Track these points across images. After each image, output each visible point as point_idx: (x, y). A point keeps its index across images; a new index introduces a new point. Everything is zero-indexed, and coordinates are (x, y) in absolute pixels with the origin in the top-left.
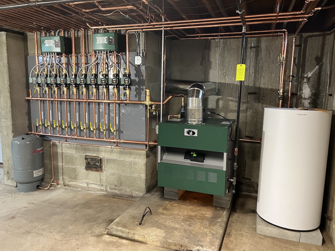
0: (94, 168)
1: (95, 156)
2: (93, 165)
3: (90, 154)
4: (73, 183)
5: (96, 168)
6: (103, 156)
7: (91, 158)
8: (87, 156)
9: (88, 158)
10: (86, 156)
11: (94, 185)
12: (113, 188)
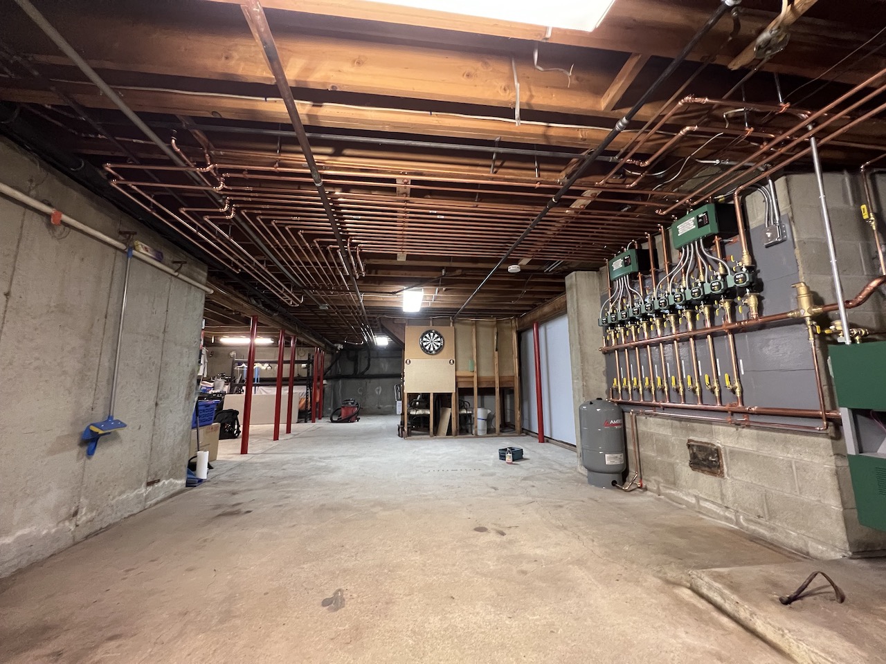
0: (705, 466)
1: (705, 443)
2: (704, 460)
3: (696, 439)
4: (673, 492)
5: (708, 467)
6: (723, 444)
7: (697, 446)
8: (693, 441)
9: (693, 445)
10: (689, 441)
11: (711, 505)
12: (752, 521)
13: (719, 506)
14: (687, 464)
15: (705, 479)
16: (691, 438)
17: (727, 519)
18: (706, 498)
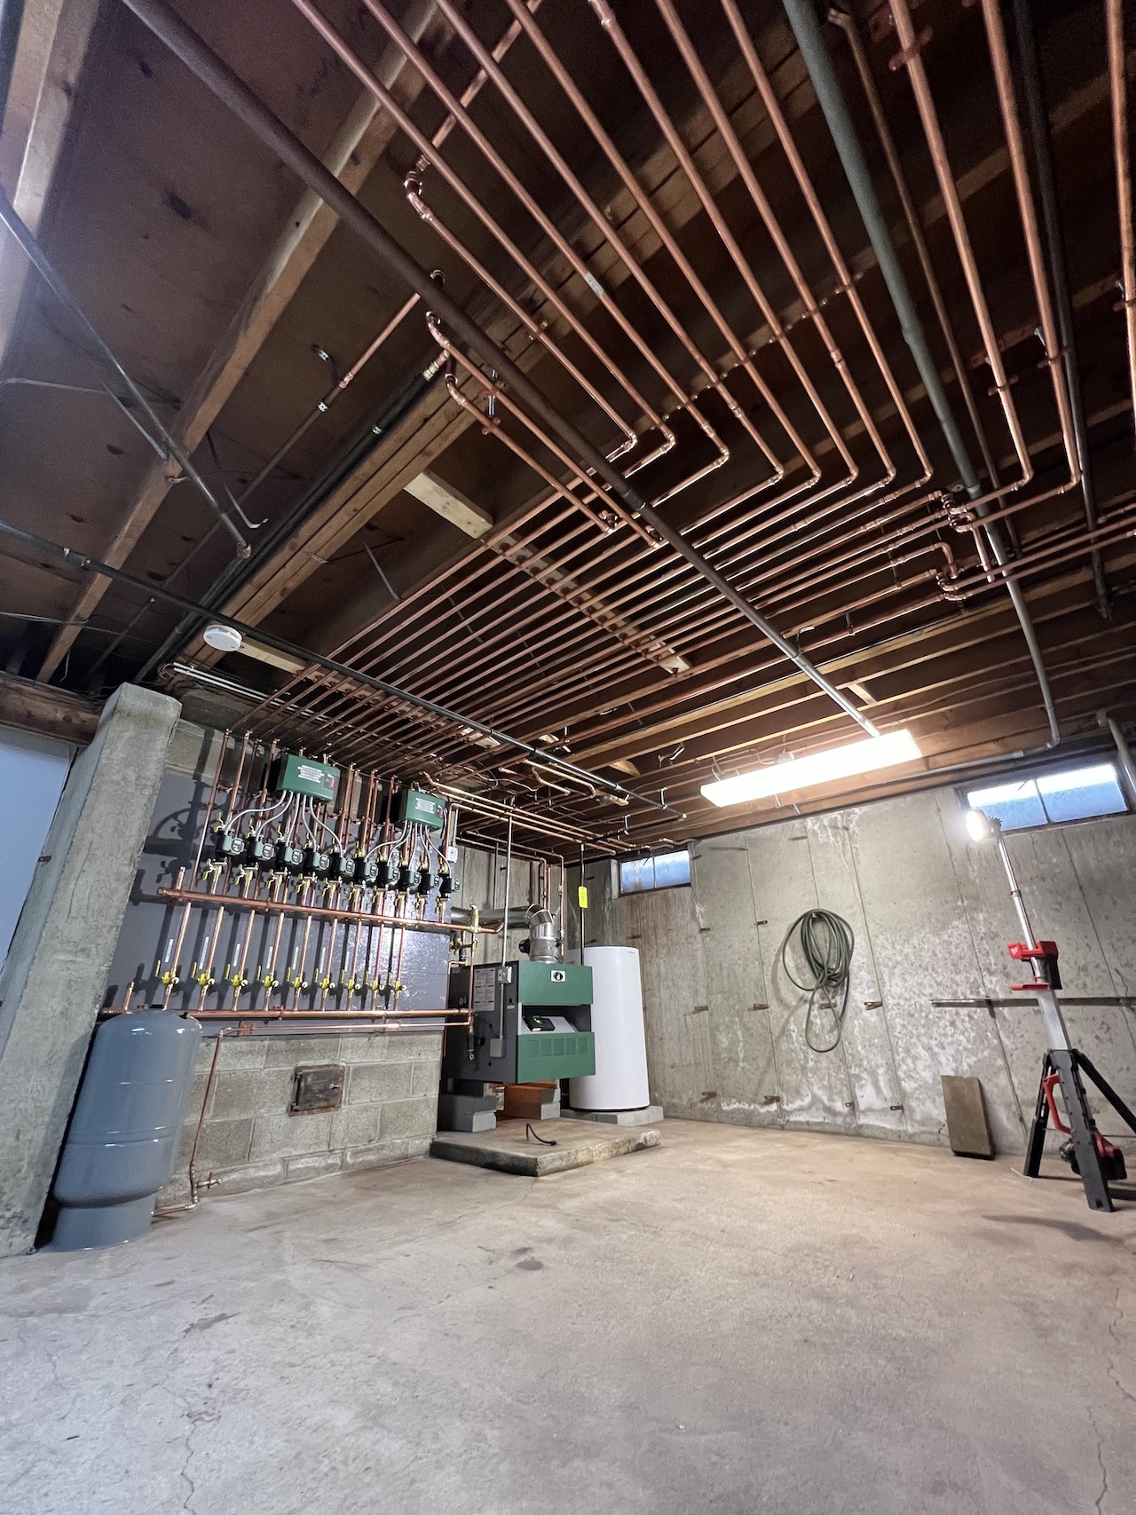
1: (326, 1065)
2: (321, 1092)
3: (310, 1063)
6: (348, 1061)
7: (315, 1073)
8: (306, 1067)
10: (300, 1068)
11: (310, 1160)
12: (361, 1151)
13: (321, 1154)
14: (284, 1108)
15: (311, 1123)
16: (302, 1063)
17: (329, 1168)
18: (303, 1152)
